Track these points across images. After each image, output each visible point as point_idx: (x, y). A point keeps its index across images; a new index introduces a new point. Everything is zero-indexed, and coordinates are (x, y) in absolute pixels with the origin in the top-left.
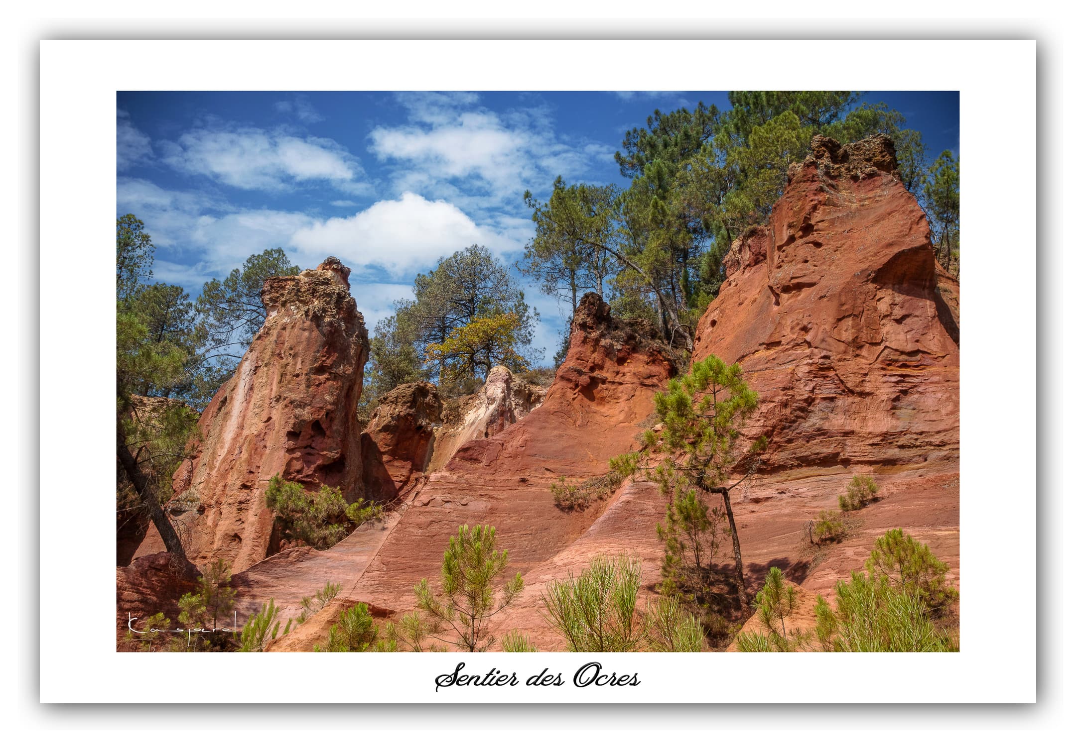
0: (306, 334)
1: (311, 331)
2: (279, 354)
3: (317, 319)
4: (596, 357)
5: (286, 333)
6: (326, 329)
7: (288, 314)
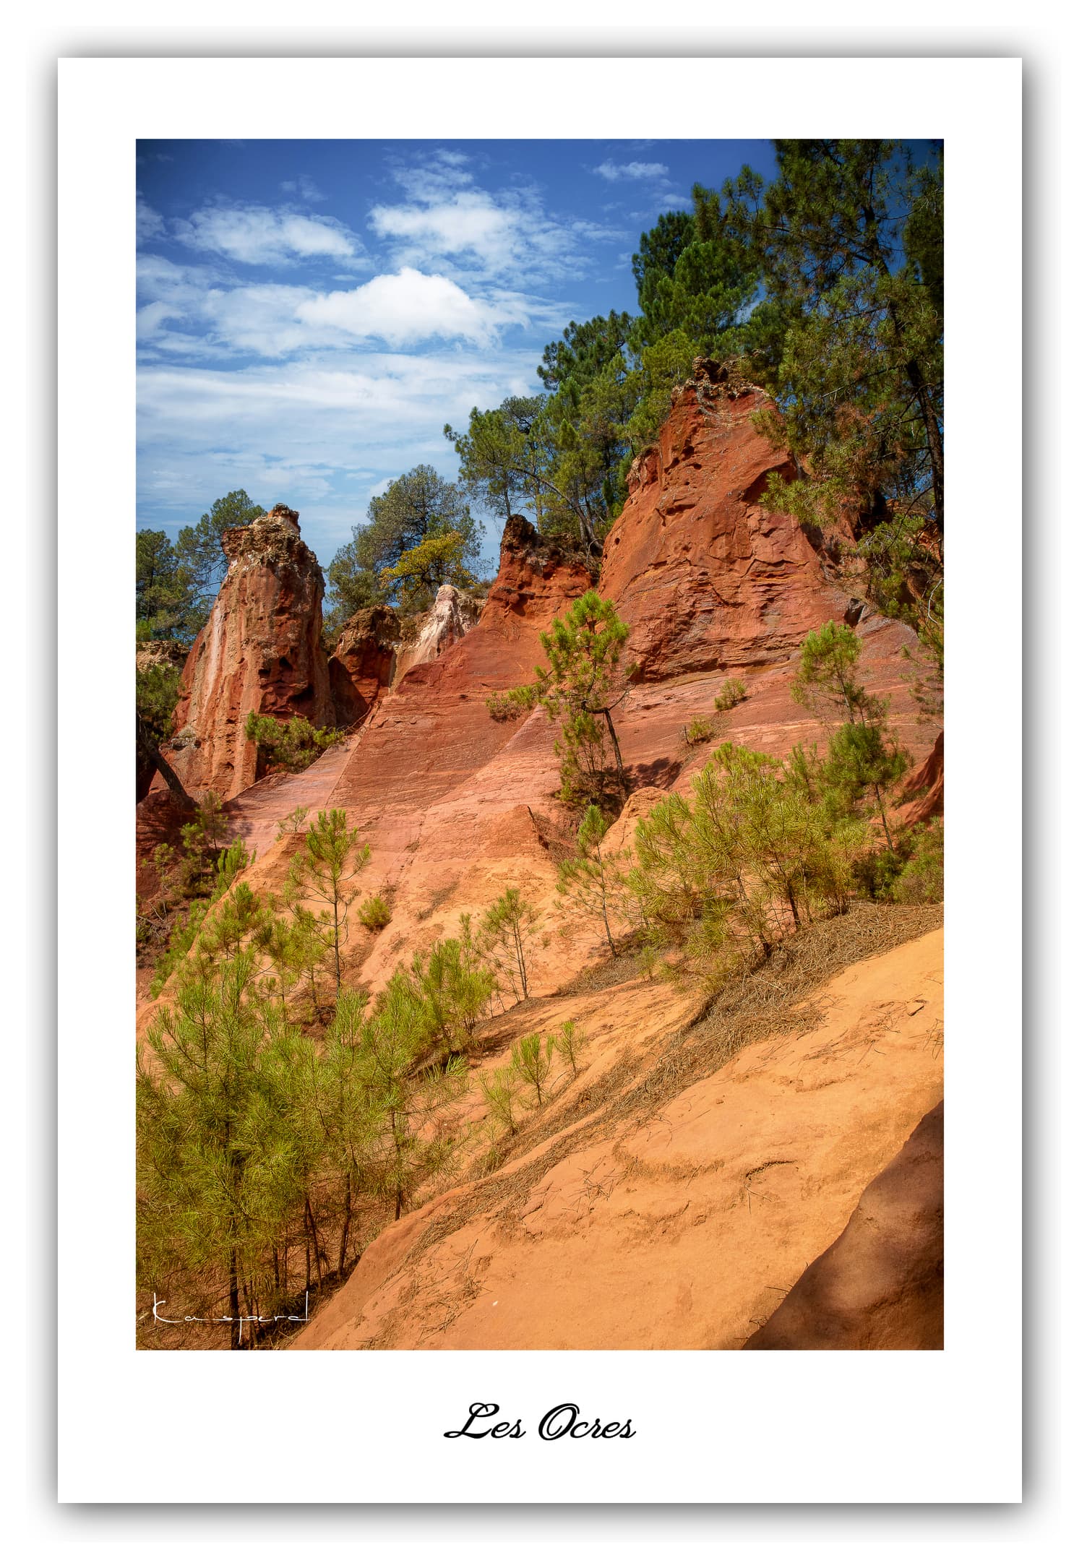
0: (264, 579)
1: (268, 577)
2: (243, 601)
3: (271, 565)
4: (524, 574)
5: (247, 581)
6: (281, 573)
7: (247, 563)
